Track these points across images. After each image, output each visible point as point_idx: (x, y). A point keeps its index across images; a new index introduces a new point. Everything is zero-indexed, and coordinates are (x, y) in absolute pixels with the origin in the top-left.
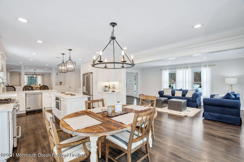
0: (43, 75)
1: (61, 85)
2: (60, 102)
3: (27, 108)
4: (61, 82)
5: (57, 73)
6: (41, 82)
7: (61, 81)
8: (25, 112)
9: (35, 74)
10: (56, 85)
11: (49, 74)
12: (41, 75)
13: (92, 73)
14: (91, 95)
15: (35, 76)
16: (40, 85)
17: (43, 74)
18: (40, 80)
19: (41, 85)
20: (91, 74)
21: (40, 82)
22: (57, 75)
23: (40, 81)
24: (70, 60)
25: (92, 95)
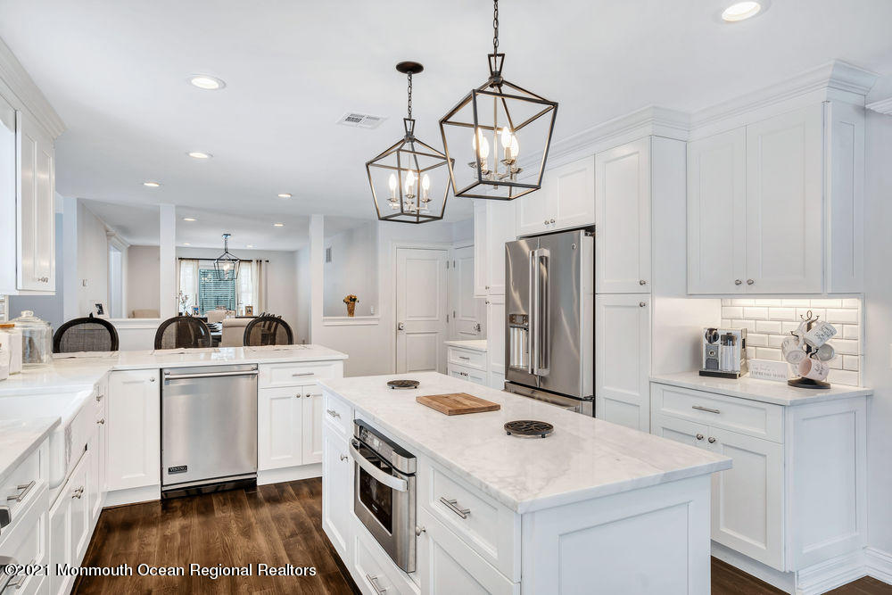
0: (263, 262)
1: (351, 312)
2: (412, 490)
3: (166, 471)
4: (355, 300)
5: (329, 252)
6: (256, 294)
7: (353, 294)
8: (157, 496)
9: (226, 256)
10: (329, 312)
11: (291, 257)
12: (254, 263)
13: (590, 230)
14: (585, 399)
15: (227, 267)
16: (249, 310)
17: (263, 258)
18: (250, 287)
19: (256, 313)
20: (585, 240)
21: (250, 298)
22: (329, 259)
23: (248, 293)
24: (496, 80)
25: (593, 399)
